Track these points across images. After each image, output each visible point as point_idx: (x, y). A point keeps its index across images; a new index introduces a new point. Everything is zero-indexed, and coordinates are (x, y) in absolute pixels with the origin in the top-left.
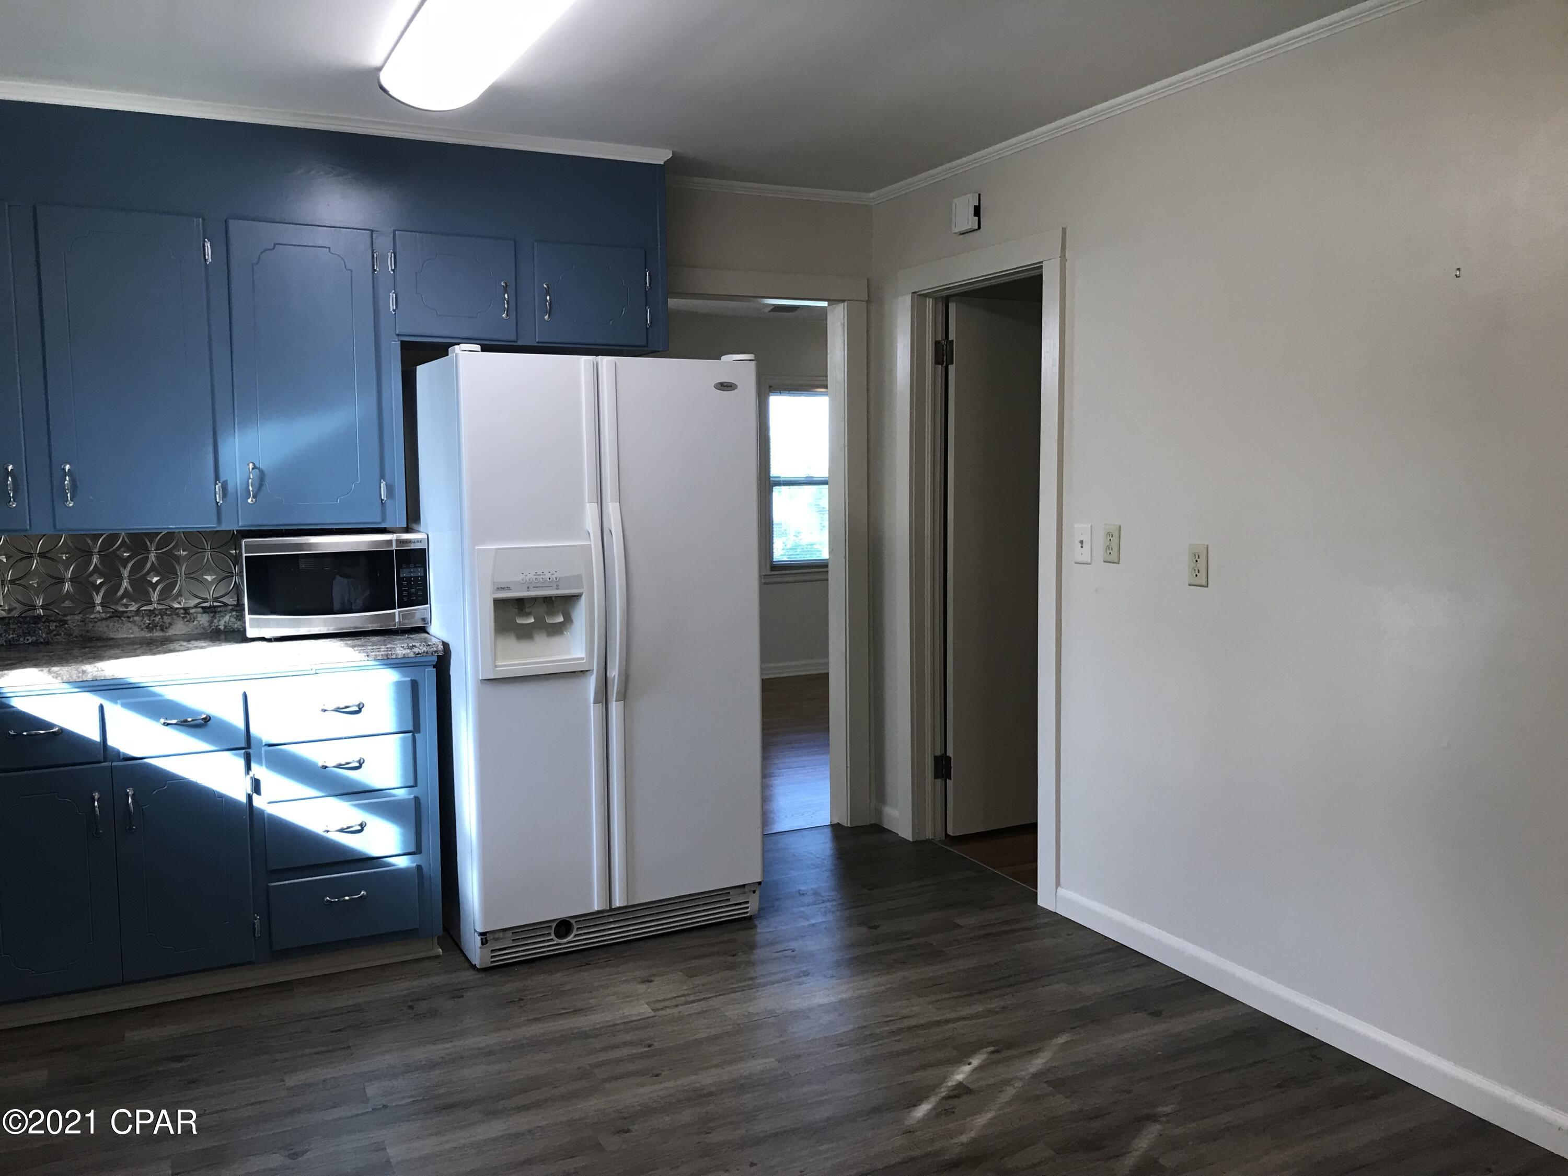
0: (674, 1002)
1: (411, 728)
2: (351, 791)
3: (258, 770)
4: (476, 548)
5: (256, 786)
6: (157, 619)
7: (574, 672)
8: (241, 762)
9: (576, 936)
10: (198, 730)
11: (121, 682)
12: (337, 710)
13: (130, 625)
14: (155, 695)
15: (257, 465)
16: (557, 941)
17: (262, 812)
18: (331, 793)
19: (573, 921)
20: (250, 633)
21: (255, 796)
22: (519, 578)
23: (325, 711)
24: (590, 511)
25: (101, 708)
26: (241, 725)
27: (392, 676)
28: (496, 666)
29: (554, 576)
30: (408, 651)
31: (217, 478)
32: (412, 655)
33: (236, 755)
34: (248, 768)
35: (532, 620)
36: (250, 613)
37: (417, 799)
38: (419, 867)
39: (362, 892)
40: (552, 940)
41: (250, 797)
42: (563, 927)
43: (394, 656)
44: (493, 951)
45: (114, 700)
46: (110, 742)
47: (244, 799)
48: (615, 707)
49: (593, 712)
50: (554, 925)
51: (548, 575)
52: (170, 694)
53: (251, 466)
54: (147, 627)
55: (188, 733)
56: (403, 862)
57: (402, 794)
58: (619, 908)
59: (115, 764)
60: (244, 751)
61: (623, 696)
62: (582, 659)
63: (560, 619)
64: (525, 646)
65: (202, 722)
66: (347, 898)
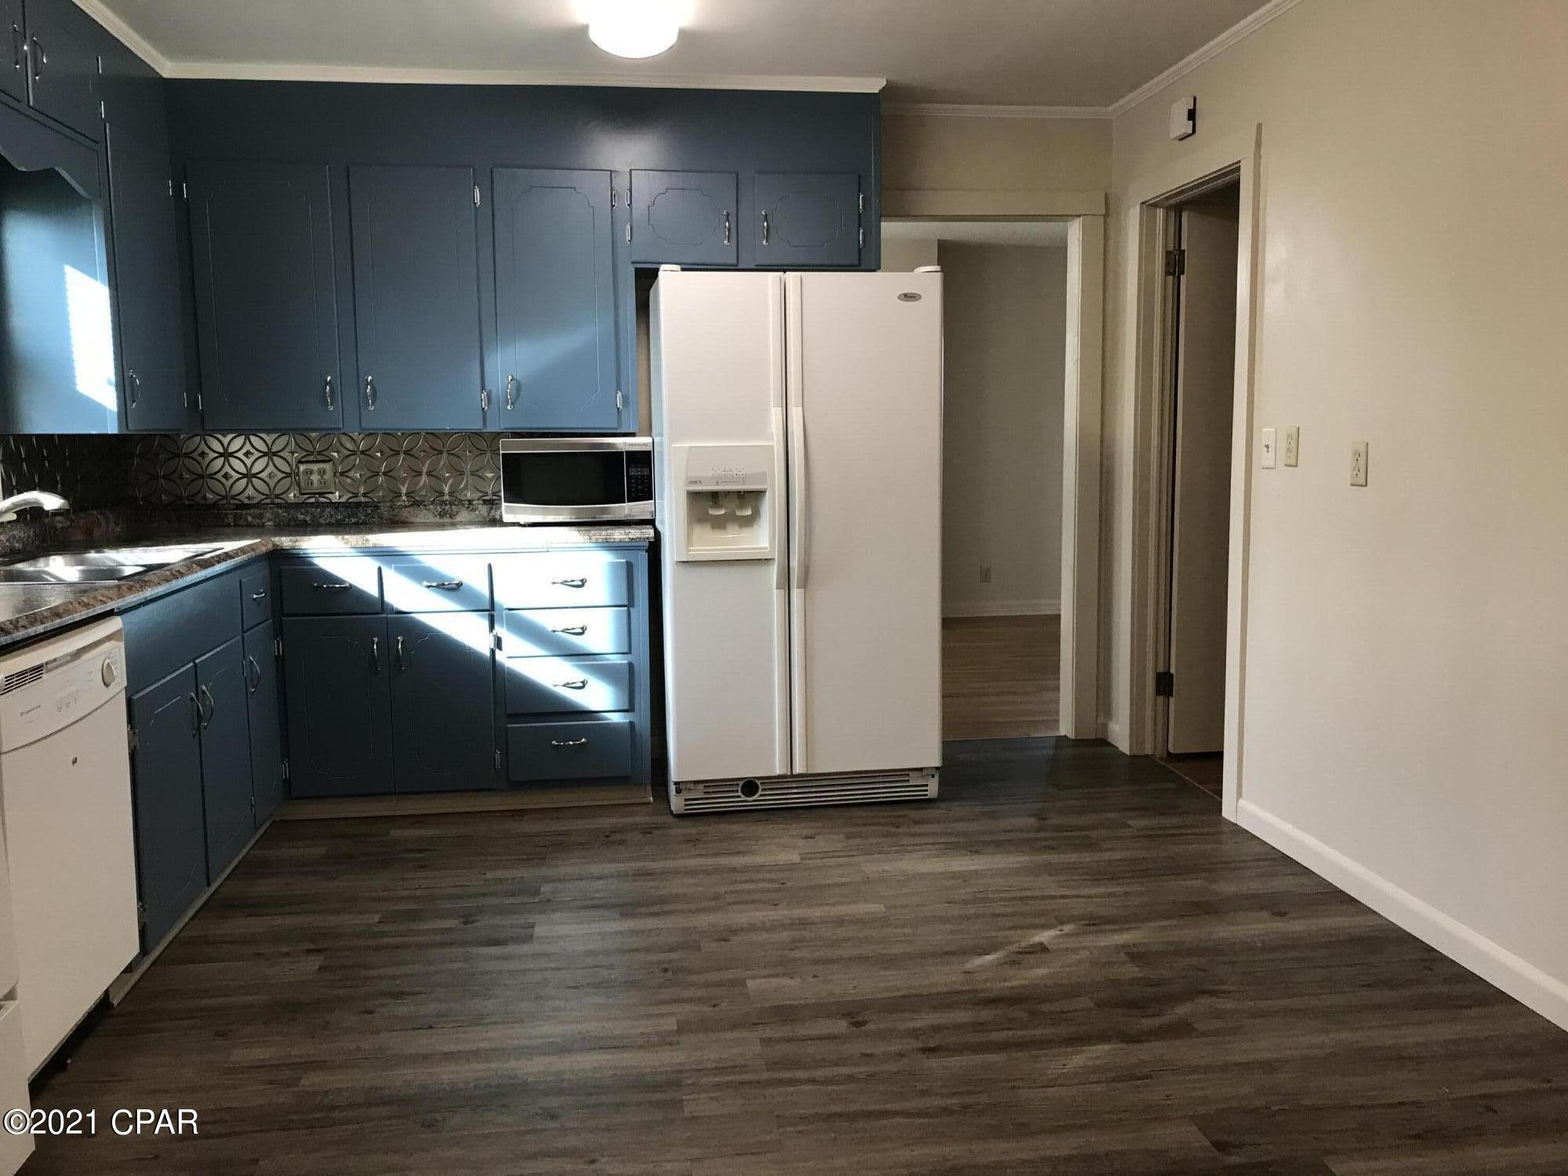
0: (822, 856)
1: (625, 602)
2: (573, 653)
3: (500, 630)
4: (673, 445)
5: (498, 642)
6: (447, 508)
7: (759, 560)
8: (486, 623)
9: (761, 795)
10: (454, 593)
11: (392, 549)
12: (564, 583)
13: (426, 512)
14: (419, 562)
15: (515, 377)
16: (743, 798)
17: (502, 667)
18: (558, 653)
19: (758, 782)
20: (507, 518)
21: (497, 651)
22: (710, 473)
23: (554, 583)
24: (776, 414)
25: (380, 569)
26: (487, 593)
27: (607, 558)
28: (689, 551)
29: (741, 473)
30: (625, 537)
31: (483, 388)
32: (627, 540)
33: (481, 615)
34: (492, 627)
35: (722, 512)
36: (505, 502)
37: (631, 665)
38: (632, 724)
39: (583, 740)
40: (739, 797)
41: (493, 652)
42: (750, 786)
43: (612, 540)
44: (686, 800)
45: (389, 564)
46: (386, 599)
47: (487, 653)
48: (796, 594)
49: (776, 597)
50: (741, 783)
51: (735, 473)
52: (428, 562)
53: (510, 378)
54: (439, 514)
55: (444, 596)
56: (616, 718)
57: (616, 660)
58: (800, 775)
59: (389, 616)
60: (488, 613)
61: (805, 583)
62: (767, 548)
63: (749, 512)
64: (719, 535)
65: (456, 586)
66: (571, 743)
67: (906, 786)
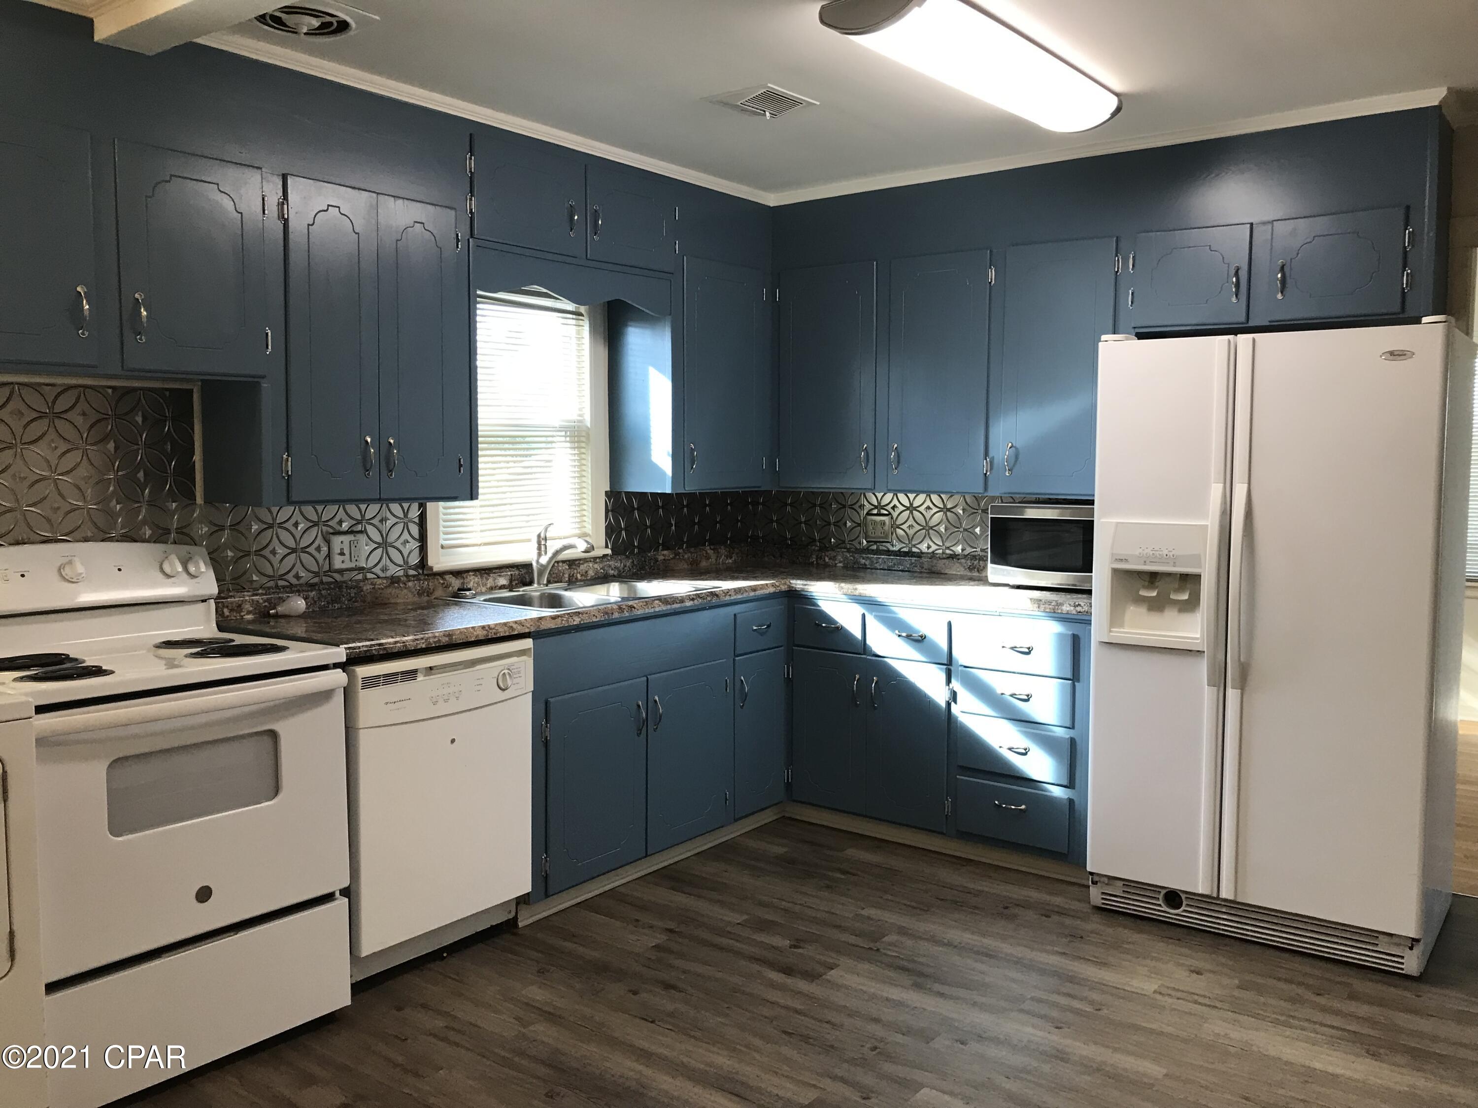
0: (1179, 994)
1: (1069, 676)
2: (1019, 718)
3: (955, 684)
4: (1102, 520)
5: (954, 696)
6: (976, 563)
7: (1190, 651)
8: (943, 676)
9: (1185, 911)
10: (920, 644)
12: (1012, 648)
13: (958, 565)
14: (894, 613)
15: (1014, 445)
16: (1165, 908)
17: (956, 718)
18: (1005, 716)
19: (1183, 896)
20: (992, 578)
21: (953, 704)
22: (1137, 552)
23: (1003, 647)
24: (1216, 491)
25: (864, 616)
26: (944, 646)
27: (1056, 628)
28: (1110, 631)
29: (1171, 554)
30: (1072, 608)
31: (986, 454)
32: (1074, 612)
33: (939, 668)
34: (949, 681)
35: (1154, 594)
36: (993, 562)
37: (1073, 741)
38: (1071, 801)
39: (1023, 807)
40: (1160, 905)
41: (949, 704)
42: (1173, 898)
43: (1059, 611)
44: (1103, 893)
45: (871, 612)
46: (868, 642)
47: (943, 704)
48: (1232, 694)
49: (1208, 695)
50: (1163, 892)
51: (1166, 552)
53: (1010, 444)
55: (910, 645)
56: (1057, 792)
57: (1060, 732)
58: (1225, 900)
59: (868, 657)
60: (945, 667)
61: (1243, 683)
62: (1197, 639)
63: (1185, 597)
64: (1155, 618)
65: (920, 638)
66: (1013, 807)
67: (1373, 951)
